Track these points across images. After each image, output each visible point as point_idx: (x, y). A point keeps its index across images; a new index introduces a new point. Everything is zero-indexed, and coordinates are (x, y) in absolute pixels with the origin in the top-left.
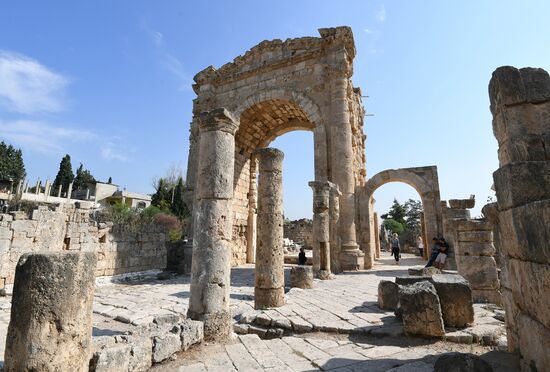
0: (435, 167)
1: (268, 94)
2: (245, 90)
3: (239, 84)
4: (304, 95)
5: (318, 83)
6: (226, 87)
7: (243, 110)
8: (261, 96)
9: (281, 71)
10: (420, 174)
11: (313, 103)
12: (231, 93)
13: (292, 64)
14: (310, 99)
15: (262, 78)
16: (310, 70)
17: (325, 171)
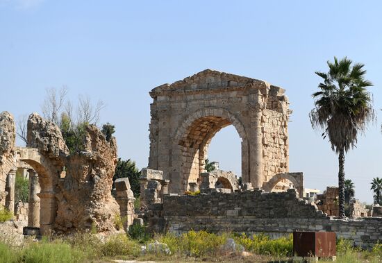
0: (302, 173)
1: (211, 111)
2: (194, 104)
3: (189, 97)
4: (235, 117)
5: (245, 110)
6: (178, 98)
7: (193, 120)
8: (206, 112)
9: (220, 95)
10: (295, 177)
11: (241, 124)
12: (183, 105)
13: (228, 91)
14: (240, 121)
15: (207, 97)
16: (240, 99)
17: (247, 172)
